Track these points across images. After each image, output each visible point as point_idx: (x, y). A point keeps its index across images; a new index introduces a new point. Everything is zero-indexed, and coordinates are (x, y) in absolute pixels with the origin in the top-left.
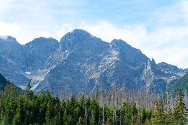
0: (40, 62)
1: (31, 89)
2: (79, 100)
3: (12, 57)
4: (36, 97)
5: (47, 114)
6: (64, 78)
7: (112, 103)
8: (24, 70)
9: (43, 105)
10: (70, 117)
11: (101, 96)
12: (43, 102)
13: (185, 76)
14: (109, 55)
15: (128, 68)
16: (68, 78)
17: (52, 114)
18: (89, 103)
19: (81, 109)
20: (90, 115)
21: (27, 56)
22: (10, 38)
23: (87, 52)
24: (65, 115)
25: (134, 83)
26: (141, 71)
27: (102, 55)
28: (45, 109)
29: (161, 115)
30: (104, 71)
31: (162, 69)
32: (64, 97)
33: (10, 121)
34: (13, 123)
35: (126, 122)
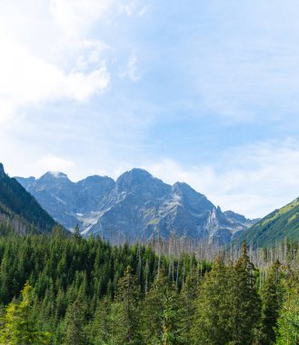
0: (93, 202)
2: (132, 247)
3: (62, 196)
4: (85, 241)
6: (119, 222)
7: (169, 253)
8: (75, 211)
9: (92, 251)
10: (122, 265)
11: (158, 244)
12: (93, 247)
13: (253, 227)
14: (171, 199)
16: (124, 222)
17: (102, 262)
18: (143, 251)
19: (135, 257)
20: (144, 264)
21: (79, 195)
22: (62, 174)
23: (146, 195)
24: (116, 263)
25: (197, 232)
26: (205, 219)
27: (162, 198)
28: (94, 256)
29: (221, 268)
31: (227, 218)
32: (116, 243)
33: (55, 266)
34: (58, 269)
35: (183, 274)
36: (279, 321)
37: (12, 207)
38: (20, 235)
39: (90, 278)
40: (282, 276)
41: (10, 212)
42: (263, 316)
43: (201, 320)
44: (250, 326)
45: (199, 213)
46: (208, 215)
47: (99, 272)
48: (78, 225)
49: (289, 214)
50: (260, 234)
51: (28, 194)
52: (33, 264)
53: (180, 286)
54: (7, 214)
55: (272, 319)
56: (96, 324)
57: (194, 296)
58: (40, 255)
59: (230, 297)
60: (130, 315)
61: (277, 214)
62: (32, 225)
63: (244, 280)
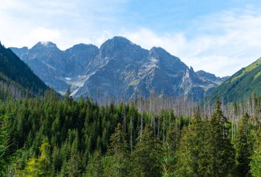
0: (80, 67)
1: (71, 95)
2: (118, 107)
3: (52, 63)
4: (76, 103)
5: (86, 120)
6: (104, 84)
7: (151, 109)
8: (64, 76)
9: (82, 111)
10: (109, 123)
11: (140, 103)
12: (82, 107)
13: (223, 84)
14: (149, 62)
15: (167, 76)
16: (107, 84)
17: (91, 120)
18: (127, 109)
19: (120, 115)
20: (128, 121)
21: (67, 62)
22: (51, 43)
23: (126, 59)
24: (104, 121)
25: (173, 90)
26: (180, 79)
27: (141, 62)
28: (84, 115)
29: (198, 122)
30: (143, 78)
31: (201, 77)
32: (103, 103)
33: (50, 126)
34: (53, 128)
35: (164, 128)
37: (8, 75)
38: (17, 99)
39: (81, 136)
40: (252, 127)
41: (7, 79)
42: (237, 163)
43: (183, 168)
45: (175, 74)
46: (182, 75)
47: (89, 130)
49: (255, 71)
50: (230, 90)
51: (22, 62)
52: (31, 125)
54: (4, 81)
55: (244, 166)
56: (89, 176)
58: (37, 116)
61: (244, 72)
62: (27, 90)
63: (218, 131)
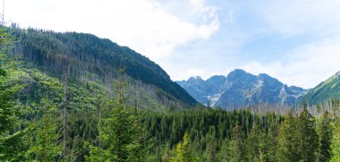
0: (215, 90)
1: (211, 106)
3: (199, 88)
6: (230, 98)
7: (260, 112)
8: (206, 95)
9: (217, 114)
10: (233, 121)
11: (252, 108)
13: (308, 93)
14: (257, 83)
16: (232, 98)
17: (222, 120)
18: (244, 113)
19: (240, 116)
20: (245, 120)
21: (208, 86)
23: (243, 82)
24: (230, 120)
25: (274, 99)
26: (278, 92)
27: (252, 83)
28: (218, 117)
29: (291, 118)
30: (254, 93)
31: (291, 90)
32: (230, 110)
33: (198, 124)
34: (200, 125)
35: (268, 123)
36: (331, 146)
37: (175, 96)
38: (180, 110)
39: (217, 129)
40: (330, 120)
41: (175, 99)
42: (321, 144)
43: (281, 148)
44: (312, 150)
46: (280, 90)
47: (222, 126)
48: (209, 102)
49: (331, 84)
50: (313, 97)
51: (183, 89)
52: (188, 124)
53: (267, 130)
54: (173, 100)
55: (326, 146)
56: (222, 153)
57: (276, 135)
58: (191, 119)
59: (298, 134)
60: (240, 147)
61: (323, 85)
62: (186, 104)
63: (306, 124)
